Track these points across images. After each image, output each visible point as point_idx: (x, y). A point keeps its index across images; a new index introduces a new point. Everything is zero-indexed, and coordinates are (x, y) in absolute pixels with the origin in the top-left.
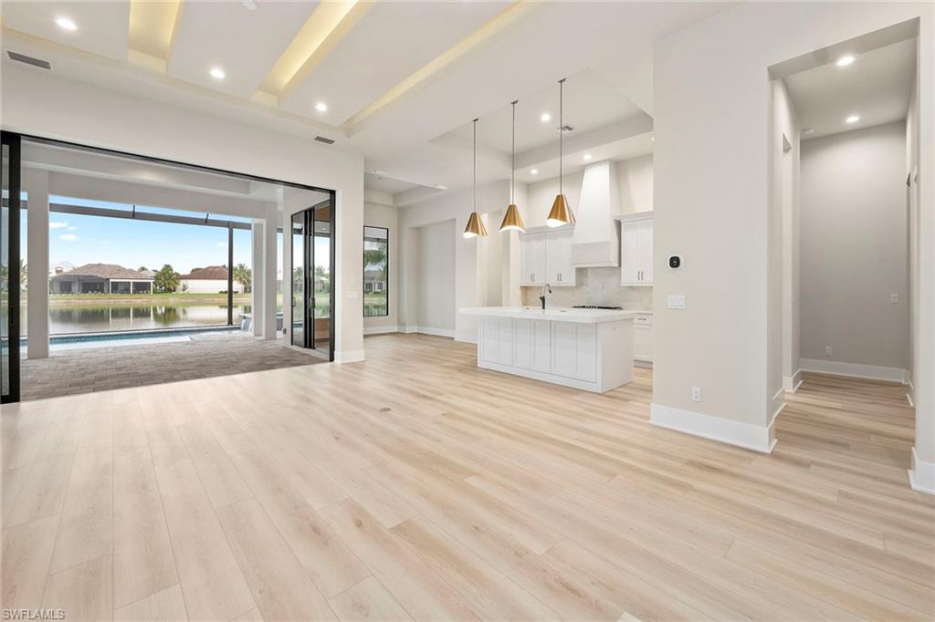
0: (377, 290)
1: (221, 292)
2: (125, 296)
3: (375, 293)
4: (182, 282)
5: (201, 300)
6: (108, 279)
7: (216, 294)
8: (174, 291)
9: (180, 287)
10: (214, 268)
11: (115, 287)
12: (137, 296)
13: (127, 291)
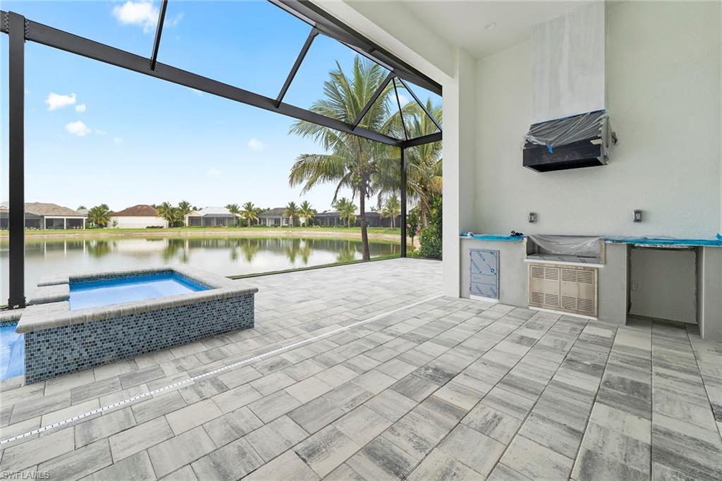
0: (284, 224)
1: (148, 227)
2: (59, 231)
3: (283, 227)
4: (113, 219)
5: (129, 234)
6: (43, 216)
7: (143, 229)
8: (106, 226)
9: (110, 223)
10: (143, 206)
11: (50, 223)
12: (70, 231)
13: (61, 226)
